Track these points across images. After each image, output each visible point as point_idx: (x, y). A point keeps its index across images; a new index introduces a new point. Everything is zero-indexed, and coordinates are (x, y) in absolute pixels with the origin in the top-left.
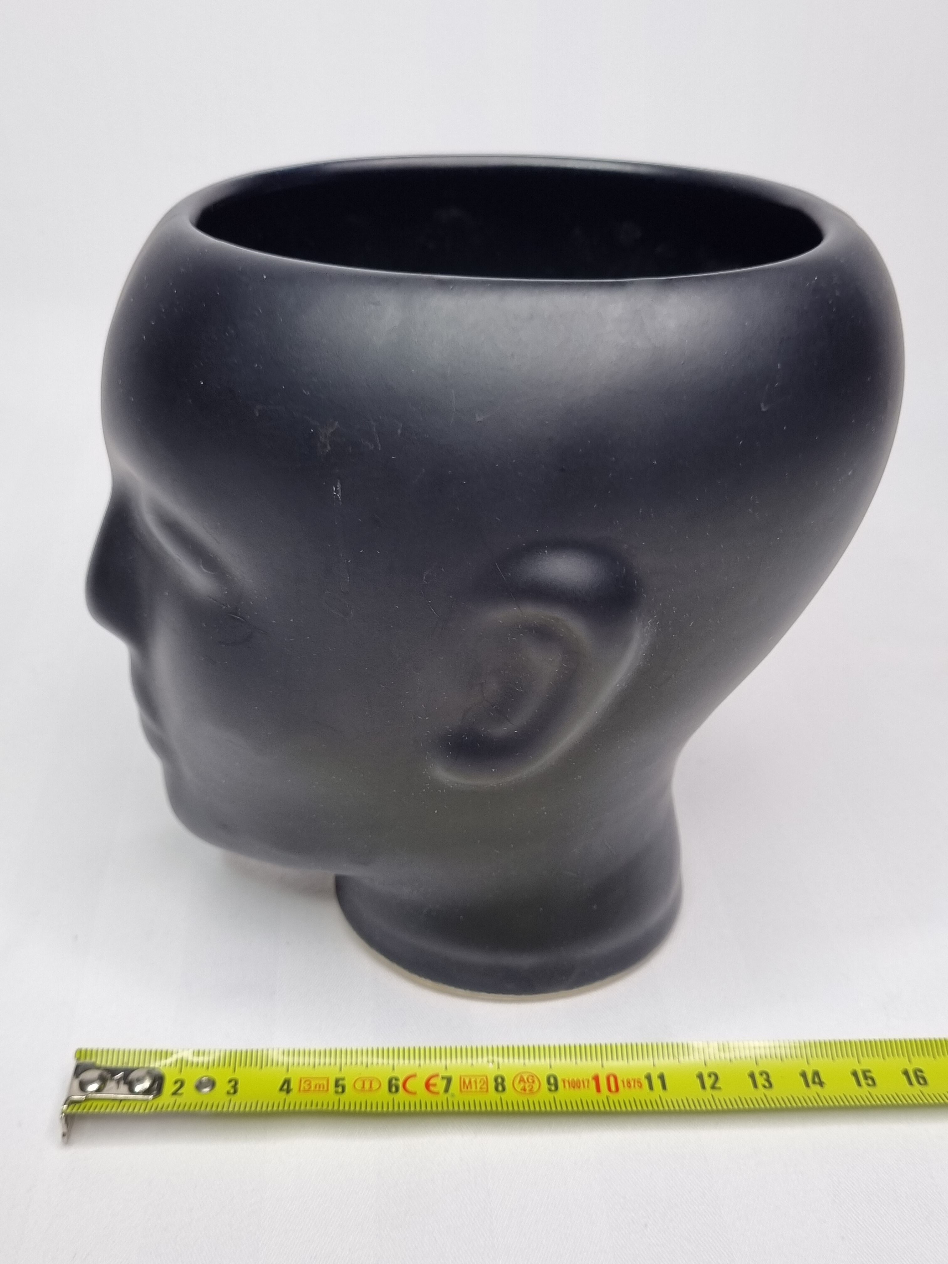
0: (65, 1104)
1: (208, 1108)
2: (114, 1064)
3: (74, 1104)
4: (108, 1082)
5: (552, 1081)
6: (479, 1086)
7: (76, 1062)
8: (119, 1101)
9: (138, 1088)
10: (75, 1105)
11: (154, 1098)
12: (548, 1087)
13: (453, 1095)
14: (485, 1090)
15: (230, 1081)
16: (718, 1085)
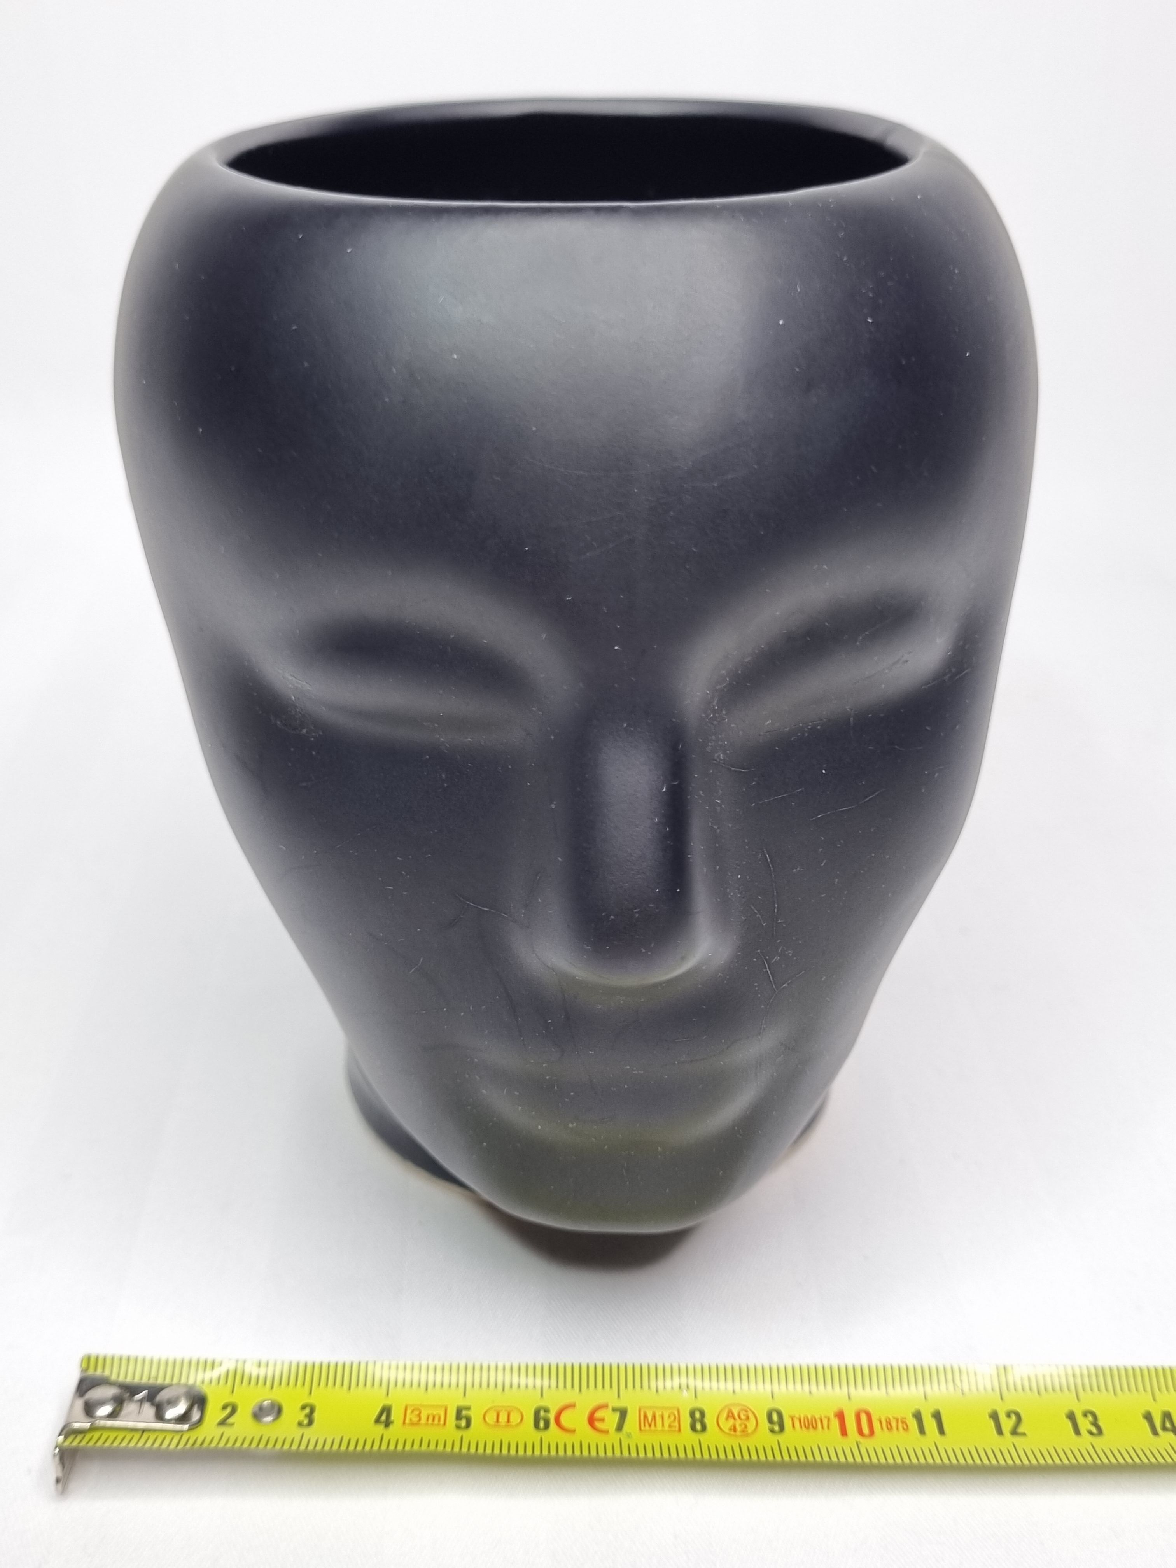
0: (60, 1435)
1: (270, 1446)
2: (137, 1380)
3: (75, 1435)
4: (125, 1404)
5: (775, 1417)
6: (667, 1424)
7: (81, 1373)
8: (140, 1433)
9: (171, 1413)
10: (76, 1437)
11: (190, 1429)
12: (769, 1427)
13: (629, 1435)
14: (677, 1429)
15: (303, 1408)
16: (1021, 1429)
